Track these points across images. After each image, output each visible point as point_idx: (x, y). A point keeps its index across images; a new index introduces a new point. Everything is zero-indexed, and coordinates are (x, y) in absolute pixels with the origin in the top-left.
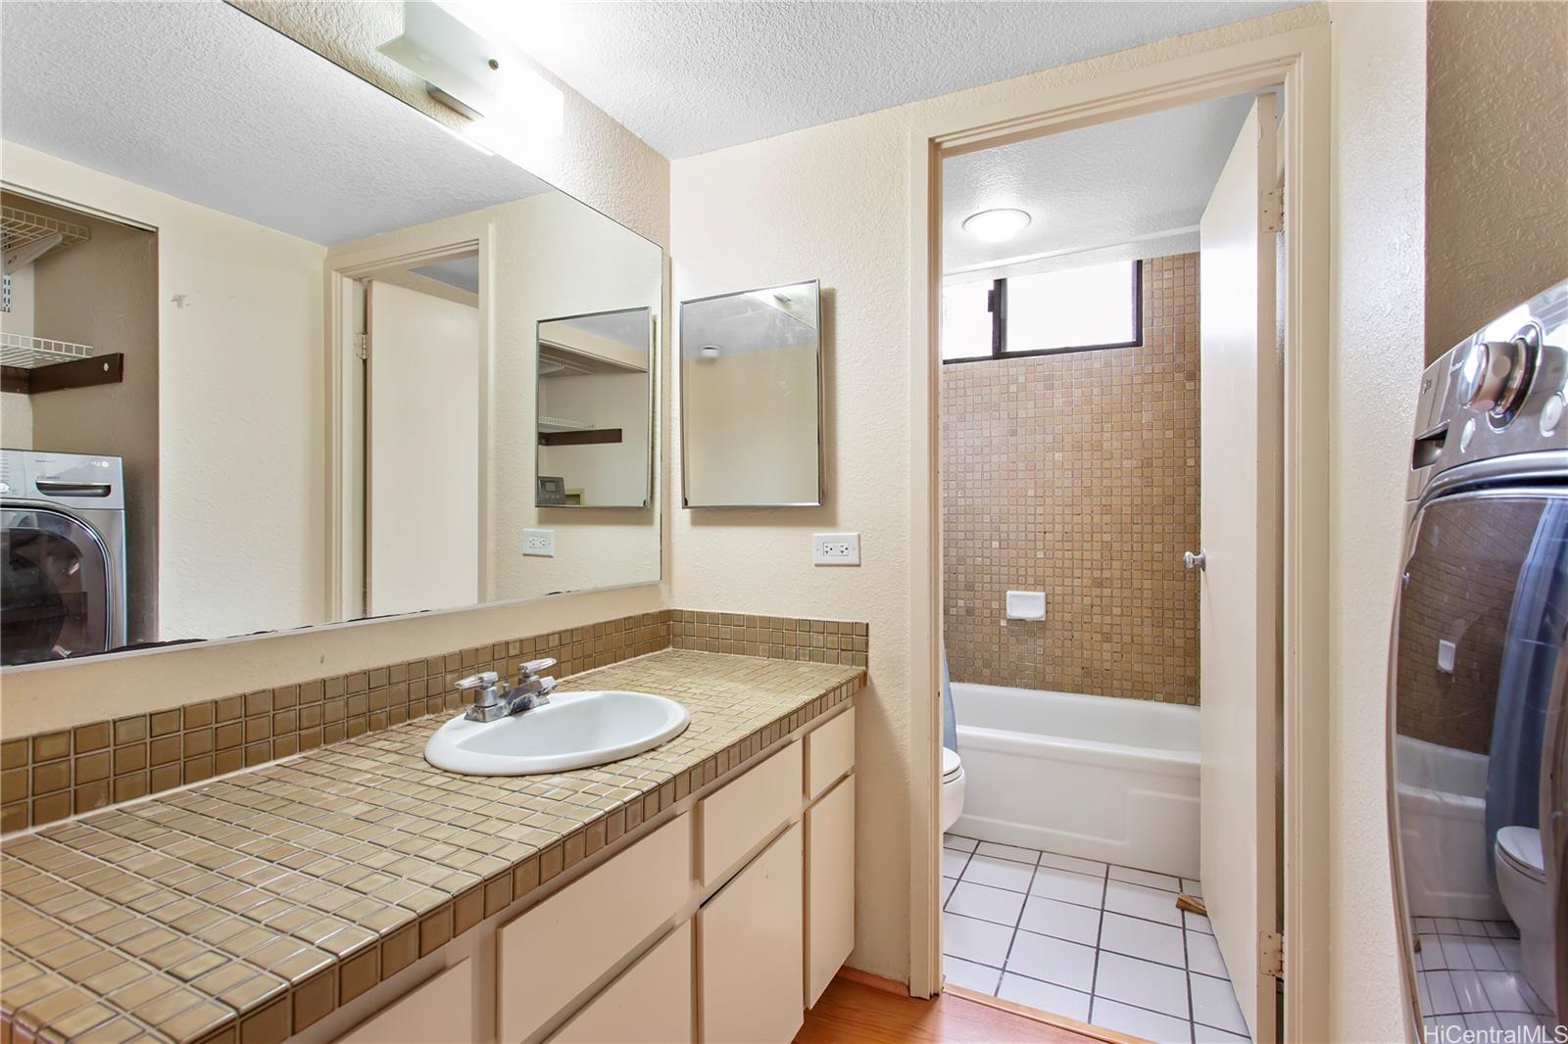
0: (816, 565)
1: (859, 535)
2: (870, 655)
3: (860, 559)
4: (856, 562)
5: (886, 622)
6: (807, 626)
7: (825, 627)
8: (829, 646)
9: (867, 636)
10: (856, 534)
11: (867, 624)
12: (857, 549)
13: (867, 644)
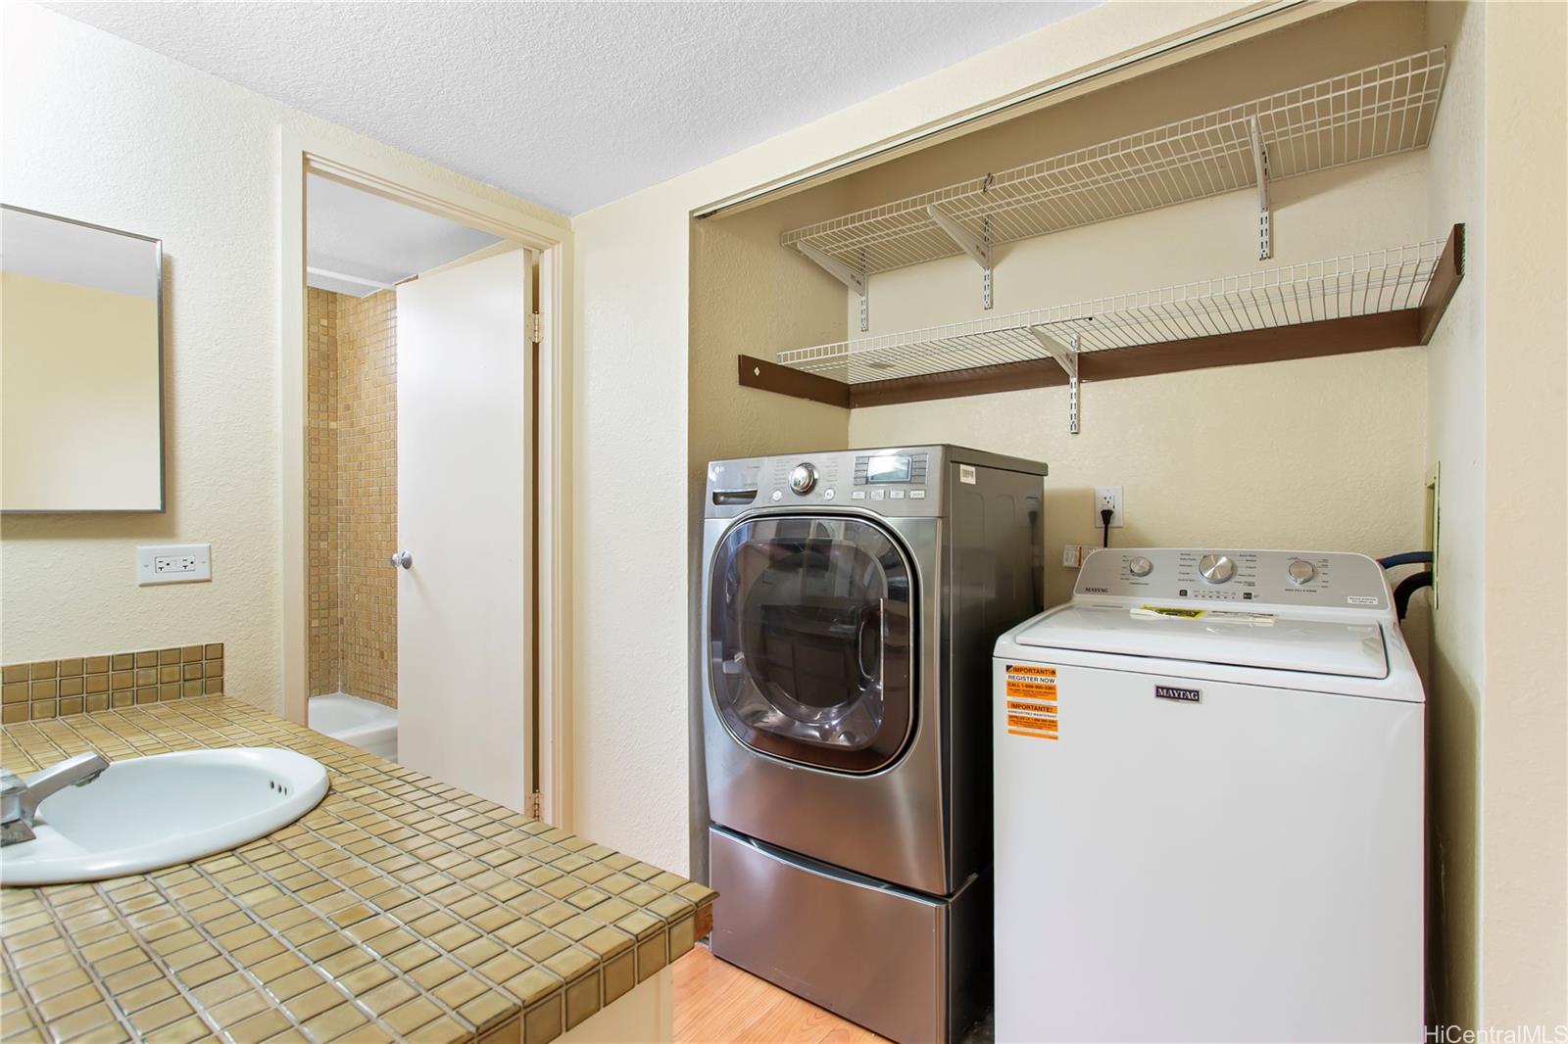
0: (142, 586)
1: (210, 547)
2: (226, 678)
3: (211, 573)
4: (207, 577)
5: (247, 639)
6: (131, 661)
7: (157, 659)
8: (165, 679)
9: (222, 658)
10: (207, 545)
11: (222, 644)
12: (207, 561)
13: (222, 667)
